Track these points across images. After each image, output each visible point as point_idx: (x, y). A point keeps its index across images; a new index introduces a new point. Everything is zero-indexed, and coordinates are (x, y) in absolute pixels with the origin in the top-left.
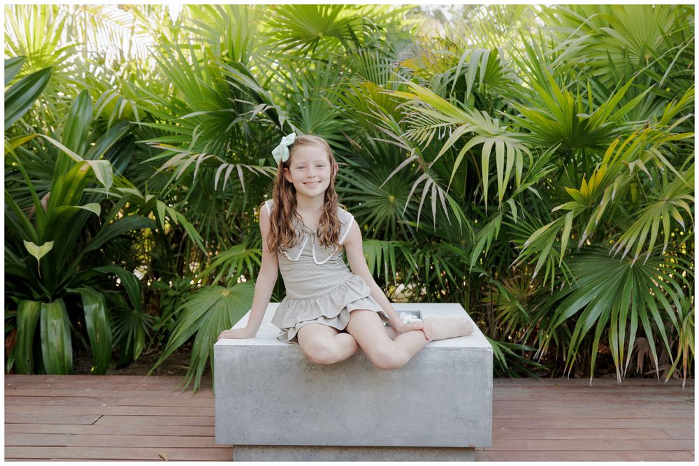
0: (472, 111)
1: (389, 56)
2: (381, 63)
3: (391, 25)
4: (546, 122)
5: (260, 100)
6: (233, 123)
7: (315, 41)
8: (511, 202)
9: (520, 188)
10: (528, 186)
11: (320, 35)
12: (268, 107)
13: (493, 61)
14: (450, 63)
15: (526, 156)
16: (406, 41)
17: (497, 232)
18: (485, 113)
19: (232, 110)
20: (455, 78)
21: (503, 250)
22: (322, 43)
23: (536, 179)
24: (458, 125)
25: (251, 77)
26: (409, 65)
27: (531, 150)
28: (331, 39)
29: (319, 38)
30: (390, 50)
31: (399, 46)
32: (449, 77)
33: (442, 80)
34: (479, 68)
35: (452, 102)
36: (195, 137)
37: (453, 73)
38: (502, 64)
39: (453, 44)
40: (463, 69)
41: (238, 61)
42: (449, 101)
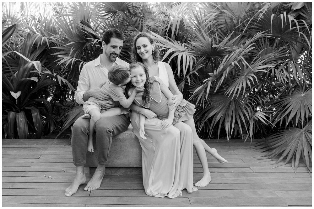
0: (174, 41)
1: (142, 19)
2: (140, 21)
3: (143, 7)
4: (201, 48)
5: (95, 37)
6: (85, 45)
7: (115, 13)
8: (188, 77)
9: (191, 73)
10: (195, 72)
11: (117, 11)
12: (99, 41)
13: (182, 23)
14: (166, 22)
15: (193, 59)
16: (149, 12)
17: (183, 89)
18: (179, 42)
19: (84, 41)
20: (168, 29)
21: (185, 93)
22: (118, 13)
23: (198, 68)
24: (169, 49)
25: (91, 28)
26: (151, 23)
27: (195, 57)
28: (121, 12)
29: (117, 12)
30: (143, 16)
31: (146, 14)
32: (166, 28)
33: (163, 30)
34: (177, 25)
35: (166, 38)
36: (71, 51)
37: (167, 27)
38: (185, 24)
39: (167, 16)
40: (171, 25)
41: (86, 22)
42: (165, 37)
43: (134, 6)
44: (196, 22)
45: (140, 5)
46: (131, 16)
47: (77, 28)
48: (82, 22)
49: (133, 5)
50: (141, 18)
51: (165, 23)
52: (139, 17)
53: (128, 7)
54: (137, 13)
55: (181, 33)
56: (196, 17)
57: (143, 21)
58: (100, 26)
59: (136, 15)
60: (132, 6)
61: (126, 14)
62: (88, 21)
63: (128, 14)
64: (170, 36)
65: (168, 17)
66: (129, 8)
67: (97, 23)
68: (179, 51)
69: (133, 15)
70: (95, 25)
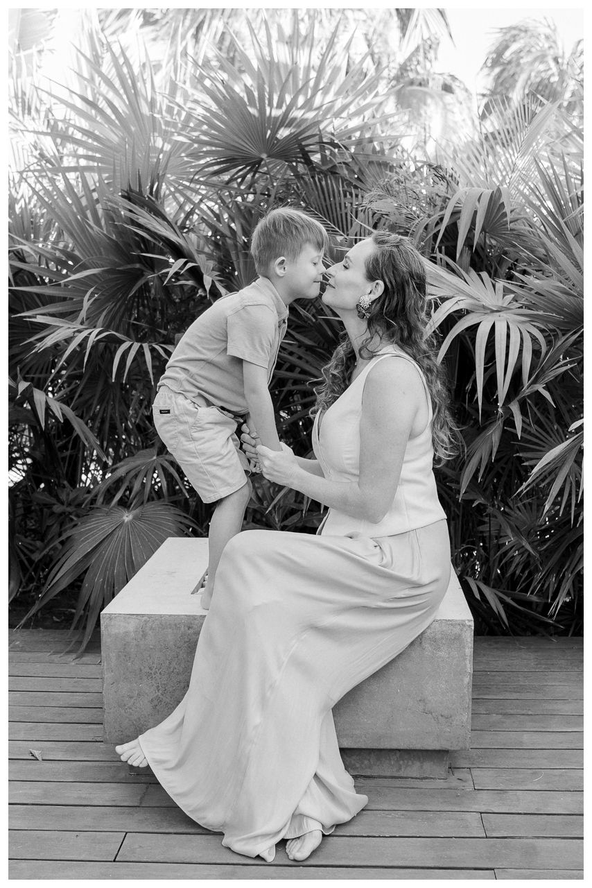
0: (467, 272)
1: (356, 187)
2: (345, 196)
3: (359, 143)
4: (564, 298)
5: (178, 252)
6: (141, 283)
7: (255, 165)
8: (515, 407)
9: (526, 390)
10: (540, 388)
11: (264, 156)
12: (190, 265)
13: (495, 204)
14: (439, 202)
15: (534, 339)
16: (379, 164)
17: (495, 450)
18: (484, 274)
19: (138, 266)
20: (443, 227)
21: (506, 463)
22: (266, 165)
23: (551, 375)
24: (443, 299)
25: (165, 219)
26: (385, 205)
27: (542, 331)
28: (278, 161)
29: (262, 159)
30: (358, 178)
31: (370, 172)
32: (437, 224)
33: (426, 228)
34: (476, 212)
35: (439, 261)
36: (86, 305)
37: (442, 219)
38: (507, 209)
39: (443, 178)
40: (453, 214)
41: (147, 193)
42: (435, 258)
43: (325, 140)
44: (549, 204)
45: (350, 138)
46: (313, 177)
47: (111, 215)
48: (128, 197)
49: (321, 137)
50: (350, 184)
51: (435, 206)
52: (344, 180)
53: (303, 143)
54: (335, 166)
55: (494, 242)
56: (549, 186)
57: (357, 196)
58: (201, 210)
59: (333, 171)
60: (316, 139)
61: (294, 169)
62: (151, 193)
63: (301, 168)
64: (451, 253)
65: (445, 184)
66: (307, 149)
67: (188, 200)
68: (484, 307)
69: (321, 172)
70: (181, 207)
